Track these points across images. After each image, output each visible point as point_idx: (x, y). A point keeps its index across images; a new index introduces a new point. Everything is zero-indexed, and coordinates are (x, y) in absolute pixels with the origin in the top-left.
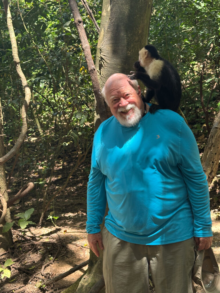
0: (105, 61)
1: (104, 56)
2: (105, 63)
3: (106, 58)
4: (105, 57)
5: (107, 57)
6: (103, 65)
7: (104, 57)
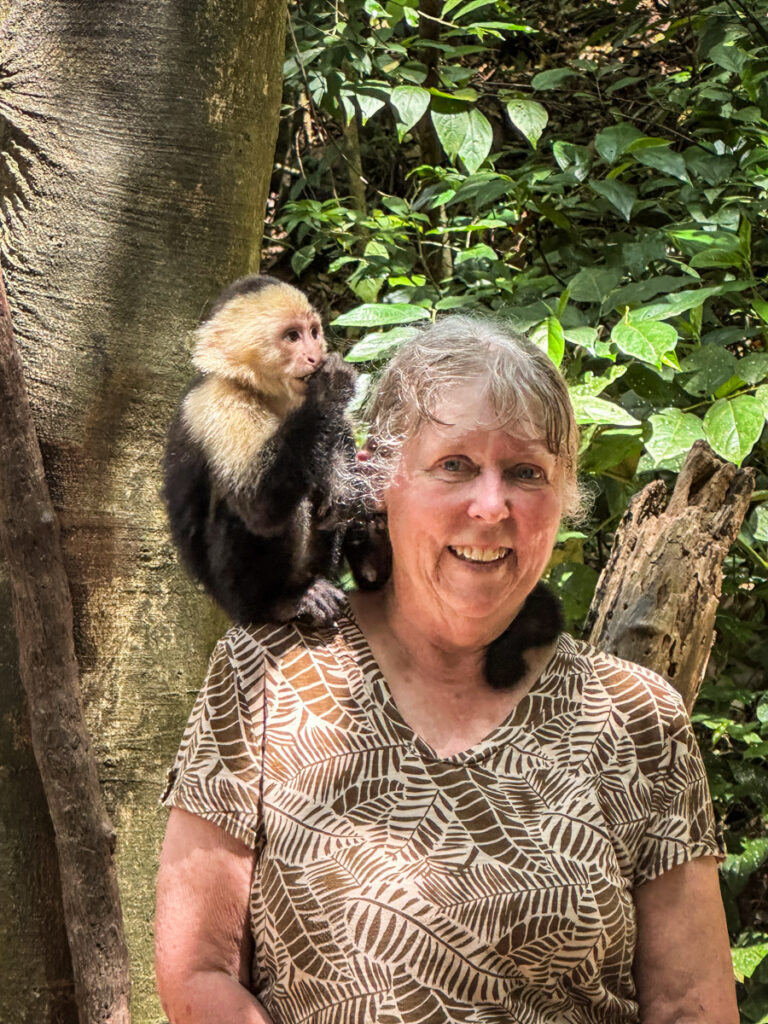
0: (43, 158)
1: (32, 115)
2: (37, 170)
3: (53, 136)
4: (40, 127)
5: (55, 130)
6: (23, 183)
7: (33, 122)
